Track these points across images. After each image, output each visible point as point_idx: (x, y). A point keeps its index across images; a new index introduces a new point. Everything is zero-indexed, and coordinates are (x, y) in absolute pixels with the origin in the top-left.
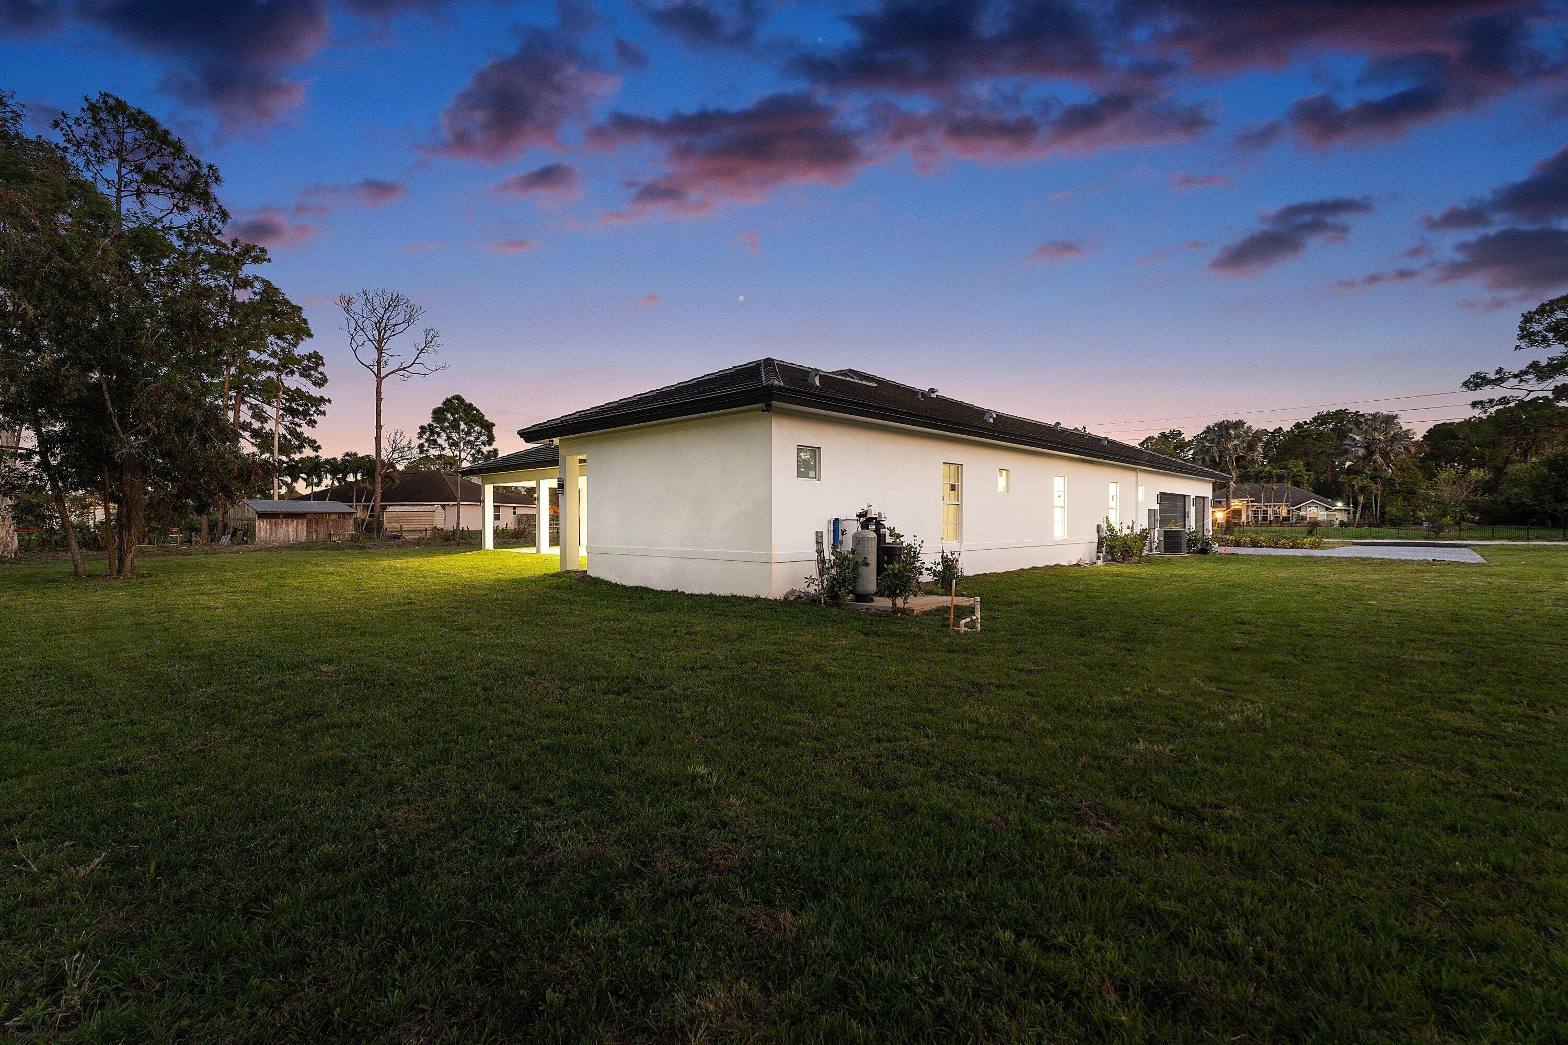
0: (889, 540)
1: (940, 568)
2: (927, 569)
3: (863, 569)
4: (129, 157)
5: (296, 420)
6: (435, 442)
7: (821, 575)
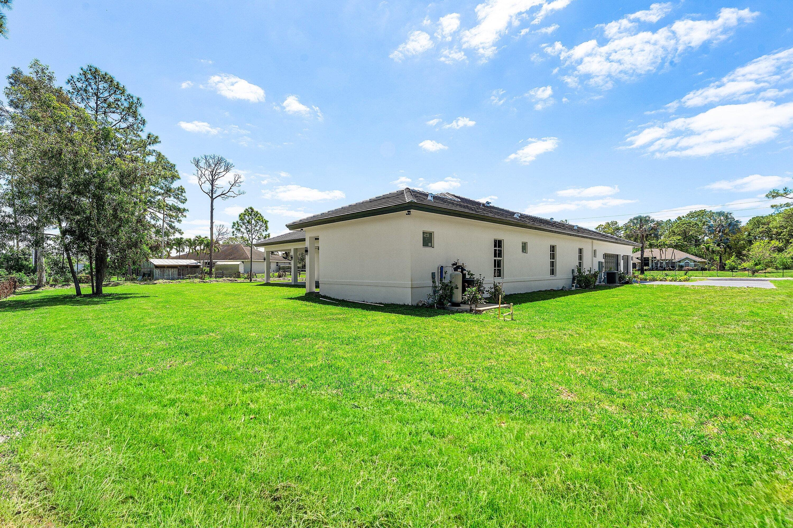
0: (468, 277)
1: (493, 290)
2: (486, 291)
3: (455, 291)
4: (101, 96)
5: (172, 220)
6: (239, 230)
7: (434, 294)
